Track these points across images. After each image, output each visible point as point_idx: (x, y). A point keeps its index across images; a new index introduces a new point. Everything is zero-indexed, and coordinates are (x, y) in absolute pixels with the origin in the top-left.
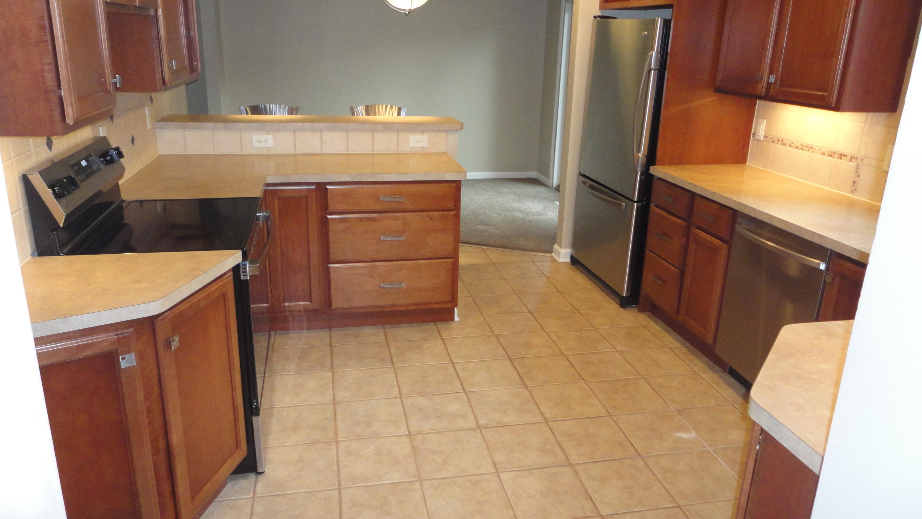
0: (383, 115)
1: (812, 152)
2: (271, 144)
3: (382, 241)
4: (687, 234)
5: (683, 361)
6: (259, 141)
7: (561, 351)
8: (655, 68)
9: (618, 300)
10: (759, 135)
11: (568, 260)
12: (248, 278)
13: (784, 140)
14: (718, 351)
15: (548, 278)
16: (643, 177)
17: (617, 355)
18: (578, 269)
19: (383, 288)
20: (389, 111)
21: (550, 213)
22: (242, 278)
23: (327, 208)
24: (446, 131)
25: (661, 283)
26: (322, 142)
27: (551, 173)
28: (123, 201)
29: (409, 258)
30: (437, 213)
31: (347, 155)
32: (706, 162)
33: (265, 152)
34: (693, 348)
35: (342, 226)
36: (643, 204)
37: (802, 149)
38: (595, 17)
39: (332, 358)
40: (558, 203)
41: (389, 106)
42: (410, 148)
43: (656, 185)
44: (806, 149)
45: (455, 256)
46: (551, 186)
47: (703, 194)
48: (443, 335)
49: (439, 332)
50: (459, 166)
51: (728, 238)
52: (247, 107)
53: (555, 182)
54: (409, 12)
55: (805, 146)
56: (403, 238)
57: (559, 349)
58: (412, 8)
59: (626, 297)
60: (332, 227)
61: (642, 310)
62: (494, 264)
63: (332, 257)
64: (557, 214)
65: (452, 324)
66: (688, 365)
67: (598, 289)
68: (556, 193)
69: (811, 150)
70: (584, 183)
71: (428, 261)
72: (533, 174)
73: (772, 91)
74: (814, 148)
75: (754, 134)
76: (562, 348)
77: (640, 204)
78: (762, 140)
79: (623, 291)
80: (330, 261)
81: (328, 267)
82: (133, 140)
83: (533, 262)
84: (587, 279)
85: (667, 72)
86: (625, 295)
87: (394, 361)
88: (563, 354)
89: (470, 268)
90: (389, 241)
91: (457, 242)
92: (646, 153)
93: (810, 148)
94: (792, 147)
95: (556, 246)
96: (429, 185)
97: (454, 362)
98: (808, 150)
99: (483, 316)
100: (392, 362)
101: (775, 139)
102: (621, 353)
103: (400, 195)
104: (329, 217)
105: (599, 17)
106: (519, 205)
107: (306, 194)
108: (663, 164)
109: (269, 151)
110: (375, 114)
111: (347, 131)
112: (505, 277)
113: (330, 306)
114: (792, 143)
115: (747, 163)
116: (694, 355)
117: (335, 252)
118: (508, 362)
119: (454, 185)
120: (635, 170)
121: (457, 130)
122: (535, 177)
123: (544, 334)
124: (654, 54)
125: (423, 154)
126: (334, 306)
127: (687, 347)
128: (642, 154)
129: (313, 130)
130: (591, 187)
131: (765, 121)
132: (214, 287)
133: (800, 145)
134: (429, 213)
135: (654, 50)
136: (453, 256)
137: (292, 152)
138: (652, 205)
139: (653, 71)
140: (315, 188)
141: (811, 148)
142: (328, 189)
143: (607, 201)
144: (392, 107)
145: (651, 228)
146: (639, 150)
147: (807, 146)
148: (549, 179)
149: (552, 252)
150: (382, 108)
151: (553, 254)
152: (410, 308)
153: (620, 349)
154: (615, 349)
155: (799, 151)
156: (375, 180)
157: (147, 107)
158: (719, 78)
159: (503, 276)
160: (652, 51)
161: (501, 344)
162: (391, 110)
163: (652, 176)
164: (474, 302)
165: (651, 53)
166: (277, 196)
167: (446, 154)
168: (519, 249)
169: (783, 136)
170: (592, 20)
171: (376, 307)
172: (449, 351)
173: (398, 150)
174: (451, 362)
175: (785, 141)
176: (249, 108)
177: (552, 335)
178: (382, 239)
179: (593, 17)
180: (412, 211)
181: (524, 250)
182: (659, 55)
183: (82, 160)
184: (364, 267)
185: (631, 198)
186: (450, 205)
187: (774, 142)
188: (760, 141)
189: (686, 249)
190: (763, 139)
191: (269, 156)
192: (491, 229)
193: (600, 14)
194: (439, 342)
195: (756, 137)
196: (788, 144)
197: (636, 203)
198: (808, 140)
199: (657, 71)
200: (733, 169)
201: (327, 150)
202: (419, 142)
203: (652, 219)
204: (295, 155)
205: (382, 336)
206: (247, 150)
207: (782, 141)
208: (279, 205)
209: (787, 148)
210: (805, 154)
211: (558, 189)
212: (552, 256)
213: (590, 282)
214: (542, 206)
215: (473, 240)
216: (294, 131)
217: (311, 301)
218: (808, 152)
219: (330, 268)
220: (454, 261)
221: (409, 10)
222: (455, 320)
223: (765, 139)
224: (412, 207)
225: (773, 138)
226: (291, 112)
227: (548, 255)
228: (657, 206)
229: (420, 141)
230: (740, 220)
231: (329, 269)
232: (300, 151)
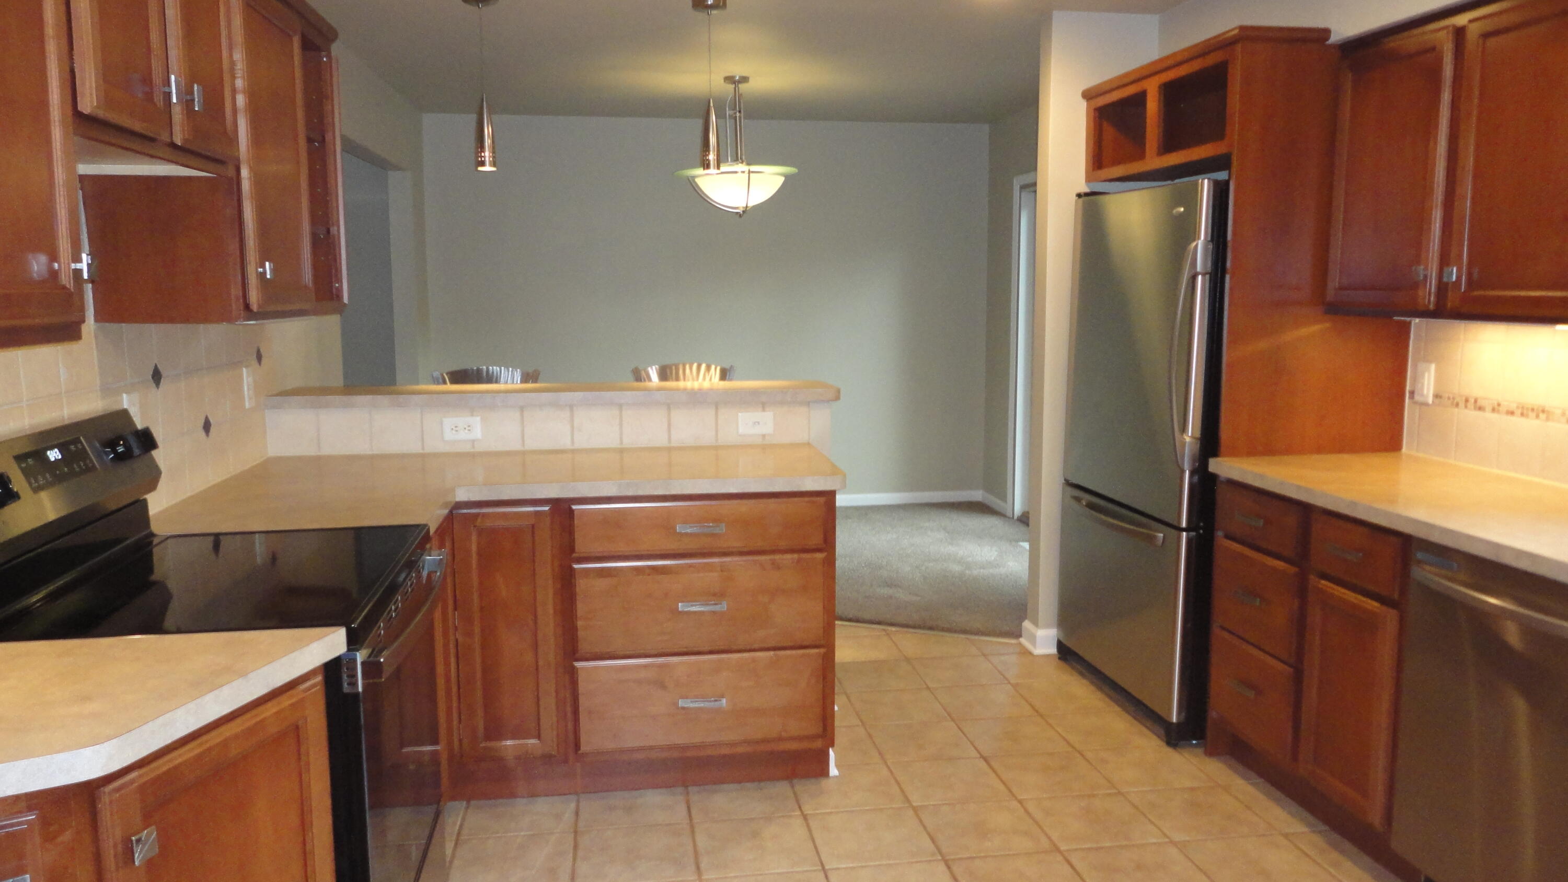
0: (693, 380)
1: (1548, 419)
2: (477, 432)
3: (680, 612)
4: (1302, 591)
5: (1318, 864)
6: (456, 428)
7: (1055, 845)
8: (1204, 271)
9: (1162, 732)
10: (1422, 395)
11: (1053, 650)
12: (360, 689)
13: (1479, 401)
14: (1399, 844)
15: (1015, 686)
16: (1196, 478)
17: (1173, 851)
18: (1073, 668)
19: (683, 708)
20: (704, 375)
21: (1011, 564)
22: (346, 688)
23: (572, 549)
24: (808, 404)
25: (1251, 694)
26: (572, 427)
27: (1009, 492)
28: (152, 535)
29: (735, 648)
30: (788, 556)
31: (621, 451)
32: (1320, 449)
33: (467, 448)
34: (1336, 837)
35: (601, 584)
36: (1200, 533)
37: (1522, 414)
38: (1079, 196)
39: (575, 859)
40: (1026, 545)
41: (703, 366)
42: (740, 435)
43: (1223, 496)
44: (1533, 415)
45: (827, 645)
46: (1009, 514)
47: (1330, 506)
48: (808, 810)
49: (798, 801)
50: (834, 466)
51: (1396, 596)
52: (445, 375)
53: (1018, 509)
54: (743, 211)
55: (1527, 409)
56: (723, 607)
57: (1049, 838)
58: (751, 204)
59: (1178, 724)
60: (581, 584)
61: (1211, 752)
62: (908, 660)
63: (584, 647)
64: (1026, 564)
65: (824, 782)
66: (1330, 874)
67: (1117, 708)
68: (1023, 528)
69: (1542, 416)
70: (1078, 499)
71: (772, 653)
72: (977, 495)
73: (1452, 301)
74: (1548, 412)
75: (1412, 393)
76: (1055, 836)
77: (1193, 534)
78: (1430, 400)
79: (1170, 713)
80: (577, 655)
81: (574, 667)
82: (207, 426)
83: (984, 655)
84: (1092, 688)
85: (1228, 277)
86: (1174, 719)
87: (703, 866)
88: (1058, 850)
89: (858, 668)
90: (695, 612)
91: (831, 617)
92: (1198, 434)
93: (1540, 412)
94: (1498, 412)
95: (1027, 624)
96: (773, 500)
97: (827, 867)
98: (1537, 417)
99: (888, 767)
100: (698, 868)
101: (1457, 399)
102: (1182, 847)
103: (717, 520)
104: (576, 566)
105: (1087, 194)
106: (951, 549)
107: (532, 521)
108: (1234, 452)
109: (473, 447)
110: (677, 379)
111: (620, 406)
112: (931, 685)
113: (577, 746)
114: (1499, 405)
115: (1404, 450)
116: (1342, 852)
117: (587, 637)
118: (942, 867)
119: (821, 500)
120: (1178, 466)
121: (828, 401)
122: (981, 500)
123: (1015, 804)
124: (1200, 244)
125: (765, 447)
126: (584, 748)
127: (1320, 832)
128: (1190, 435)
129: (556, 405)
130: (1091, 506)
131: (1433, 367)
132: (270, 710)
133: (1518, 407)
134: (772, 557)
135: (1199, 238)
136: (822, 642)
137: (516, 446)
138: (1220, 534)
139: (1200, 277)
140: (550, 509)
141: (1543, 411)
142: (576, 513)
143: (1123, 530)
144: (708, 368)
145: (1219, 580)
146: (1184, 429)
147: (1533, 410)
148: (1006, 501)
149: (1020, 636)
150: (691, 369)
151: (1022, 640)
152: (740, 750)
153: (1178, 837)
154: (1168, 837)
155: (1516, 420)
156: (667, 493)
157: (247, 367)
158: (1334, 282)
159: (926, 684)
160: (1194, 240)
161: (925, 827)
162: (707, 374)
163: (1214, 477)
164: (870, 736)
165: (1194, 244)
166: (475, 526)
167: (808, 444)
168: (956, 632)
169: (1475, 391)
170: (1074, 201)
171: (670, 748)
172: (819, 842)
173: (717, 440)
174: (820, 868)
175: (1481, 403)
176: (449, 375)
177: (1031, 807)
178: (680, 609)
179: (1075, 195)
180: (741, 553)
181: (964, 632)
182: (1210, 246)
183: (51, 448)
184: (645, 666)
185: (1175, 523)
186: (816, 539)
187: (1457, 405)
188: (1426, 404)
189: (1300, 624)
190: (1433, 402)
191: (472, 456)
192: (901, 595)
193: (1087, 190)
194: (797, 823)
195: (1417, 398)
196: (1489, 408)
197: (1184, 531)
198: (1535, 395)
199: (1208, 277)
200: (1377, 460)
201: (582, 442)
202: (756, 423)
203: (1221, 563)
204: (524, 453)
205: (682, 809)
206: (433, 445)
207: (1476, 401)
208: (479, 544)
209: (1488, 415)
210: (1529, 424)
211: (1024, 520)
212: (1020, 644)
213: (1099, 695)
214: (996, 551)
215: (867, 616)
216: (522, 409)
217: (539, 737)
218: (1537, 422)
219: (577, 668)
220: (825, 653)
221: (743, 207)
222: (830, 775)
223: (1437, 401)
224: (736, 544)
225: (1454, 398)
226: (526, 378)
227: (1013, 641)
228: (1228, 537)
229: (759, 423)
230: (1420, 555)
231: (575, 670)
232: (531, 445)
